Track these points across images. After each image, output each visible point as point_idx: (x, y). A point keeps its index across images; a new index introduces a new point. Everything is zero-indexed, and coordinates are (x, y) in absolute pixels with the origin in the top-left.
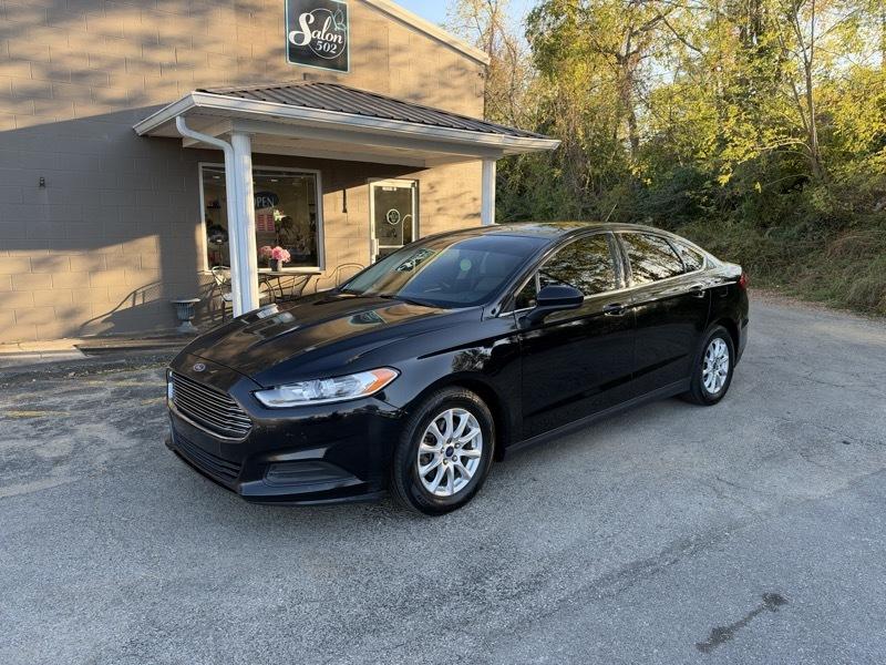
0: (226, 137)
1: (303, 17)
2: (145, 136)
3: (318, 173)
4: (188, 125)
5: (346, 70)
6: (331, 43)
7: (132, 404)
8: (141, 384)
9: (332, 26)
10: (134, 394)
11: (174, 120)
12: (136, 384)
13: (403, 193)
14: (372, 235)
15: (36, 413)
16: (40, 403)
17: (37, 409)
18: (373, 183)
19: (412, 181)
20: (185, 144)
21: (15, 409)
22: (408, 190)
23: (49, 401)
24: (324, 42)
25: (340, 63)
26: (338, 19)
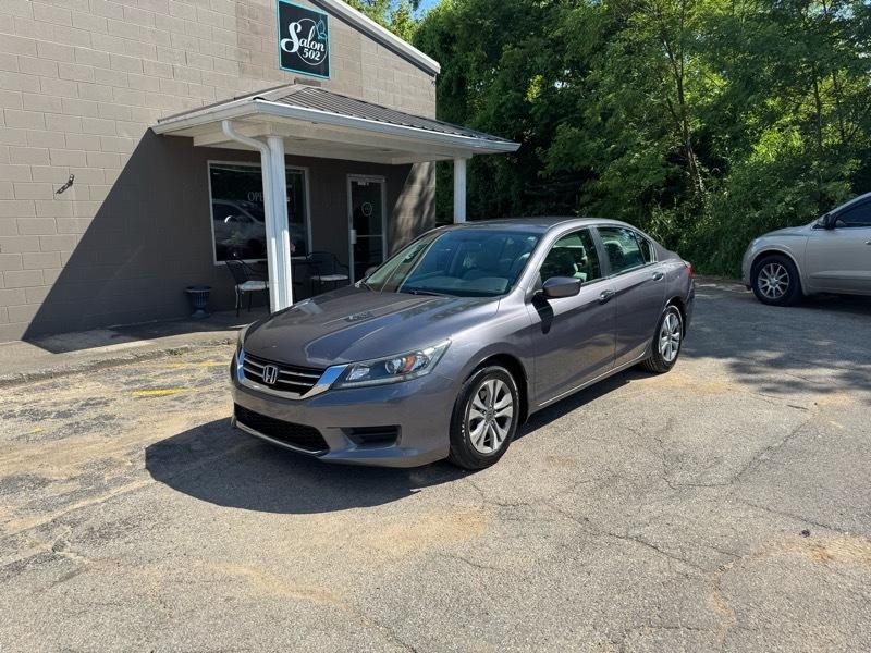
0: (263, 139)
1: (291, 27)
2: (161, 135)
3: (305, 169)
5: (326, 74)
6: (316, 50)
9: (316, 35)
13: (375, 187)
14: (351, 225)
15: (164, 392)
16: (154, 384)
17: (159, 388)
18: (350, 179)
19: (380, 177)
20: (197, 143)
21: (137, 390)
22: (378, 185)
23: (160, 381)
24: (310, 49)
25: (323, 70)
26: (320, 29)
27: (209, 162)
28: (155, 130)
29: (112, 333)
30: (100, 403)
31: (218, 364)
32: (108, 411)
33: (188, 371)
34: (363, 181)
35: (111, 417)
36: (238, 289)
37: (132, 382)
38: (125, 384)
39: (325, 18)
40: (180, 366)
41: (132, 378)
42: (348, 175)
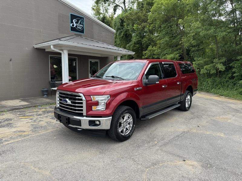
0: (62, 50)
1: (74, 21)
2: (36, 48)
3: (77, 58)
4: (54, 47)
5: (84, 33)
6: (80, 27)
9: (81, 23)
13: (96, 63)
14: (89, 73)
15: (28, 117)
16: (26, 115)
17: (27, 116)
19: (98, 60)
20: (46, 51)
21: (21, 116)
22: (98, 62)
23: (28, 114)
24: (79, 26)
25: (82, 31)
26: (82, 21)
27: (50, 55)
28: (35, 47)
29: (20, 101)
30: (10, 120)
31: (45, 110)
32: (11, 122)
33: (36, 112)
34: (93, 61)
35: (11, 124)
36: (52, 89)
37: (20, 114)
38: (19, 115)
39: (83, 18)
40: (35, 110)
41: (21, 113)
42: (89, 59)
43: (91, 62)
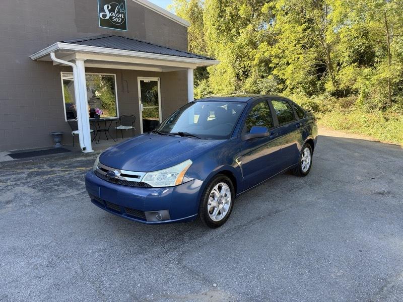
3: (115, 75)
7: (38, 178)
8: (40, 170)
10: (38, 174)
11: (49, 54)
12: (38, 170)
14: (140, 102)
18: (139, 79)
19: (157, 78)
20: (55, 64)
22: (156, 82)
27: (62, 73)
28: (32, 58)
34: (147, 80)
36: (74, 134)
42: (138, 77)
43: (142, 82)
